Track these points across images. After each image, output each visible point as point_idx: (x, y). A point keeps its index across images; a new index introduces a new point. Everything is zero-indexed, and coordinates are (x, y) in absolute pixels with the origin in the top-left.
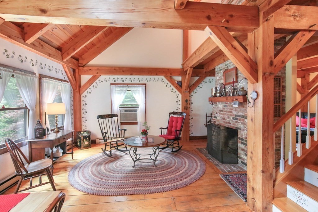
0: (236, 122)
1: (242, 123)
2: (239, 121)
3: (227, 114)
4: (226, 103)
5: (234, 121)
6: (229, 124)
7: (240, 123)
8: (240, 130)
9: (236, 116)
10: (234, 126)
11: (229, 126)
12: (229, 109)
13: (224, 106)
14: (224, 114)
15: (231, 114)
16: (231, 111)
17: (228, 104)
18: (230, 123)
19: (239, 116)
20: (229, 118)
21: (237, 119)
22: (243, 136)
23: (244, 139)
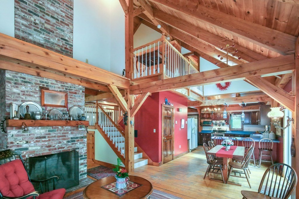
0: (73, 144)
1: (80, 143)
2: (76, 142)
3: (57, 139)
4: (54, 127)
5: (70, 143)
6: (60, 150)
7: (78, 144)
8: (78, 148)
9: (72, 138)
10: (69, 148)
11: (60, 151)
12: (59, 133)
13: (49, 131)
14: (49, 140)
15: (65, 138)
16: (64, 135)
17: (58, 128)
18: (64, 148)
19: (77, 138)
20: (60, 143)
21: (72, 141)
22: (82, 153)
23: (83, 155)
